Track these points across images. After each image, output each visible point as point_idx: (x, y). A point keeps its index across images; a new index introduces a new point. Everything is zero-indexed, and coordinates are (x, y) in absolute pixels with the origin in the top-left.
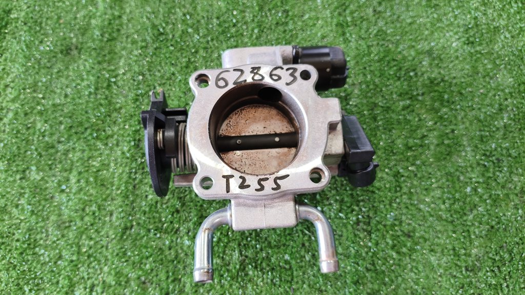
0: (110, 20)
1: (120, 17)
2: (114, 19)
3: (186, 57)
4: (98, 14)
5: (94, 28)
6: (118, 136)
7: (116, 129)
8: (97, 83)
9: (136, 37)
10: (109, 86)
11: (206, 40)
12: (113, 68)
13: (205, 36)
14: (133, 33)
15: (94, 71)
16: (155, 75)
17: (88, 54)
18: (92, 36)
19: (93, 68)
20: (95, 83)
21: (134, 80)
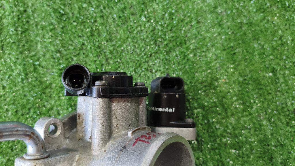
0: (18, 16)
1: (25, 11)
2: (21, 14)
3: (88, 28)
4: (7, 14)
5: (8, 26)
6: (57, 107)
7: (53, 102)
8: (25, 69)
9: (44, 23)
10: (35, 69)
11: (99, 9)
12: (34, 53)
13: (98, 7)
14: (40, 21)
15: (19, 61)
16: (69, 49)
17: (9, 48)
18: (8, 33)
19: (18, 59)
20: (23, 70)
21: (54, 58)
